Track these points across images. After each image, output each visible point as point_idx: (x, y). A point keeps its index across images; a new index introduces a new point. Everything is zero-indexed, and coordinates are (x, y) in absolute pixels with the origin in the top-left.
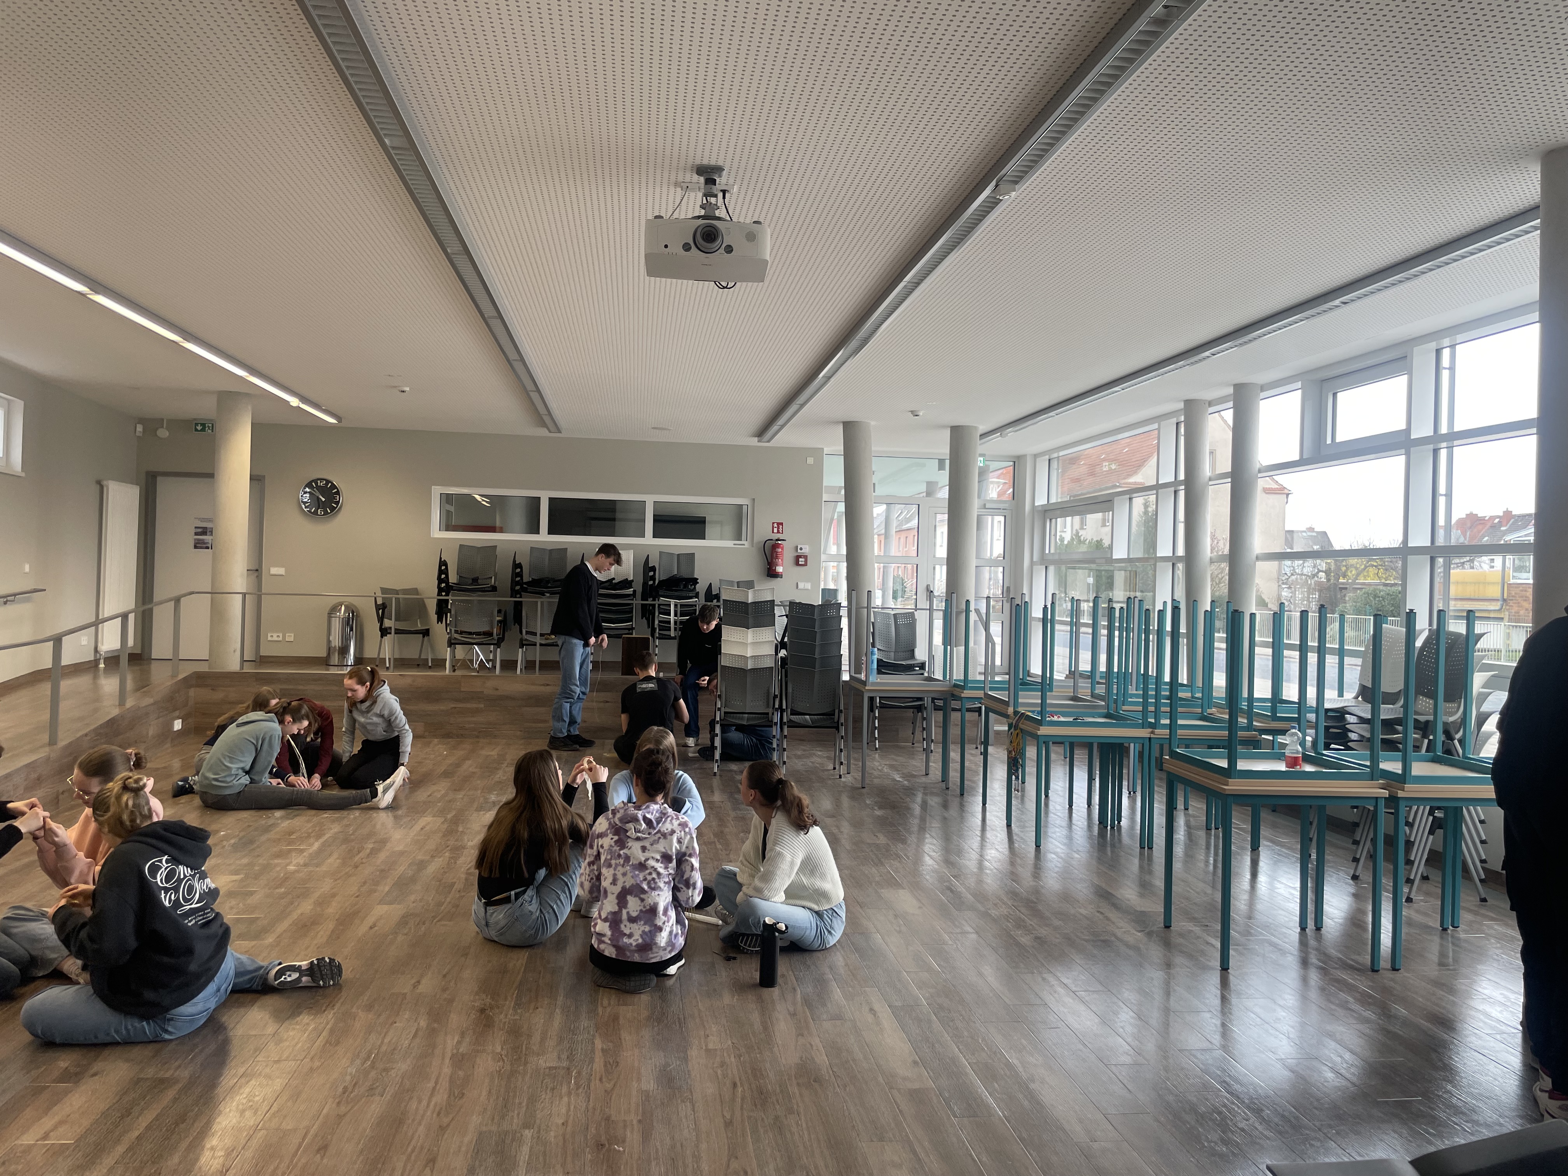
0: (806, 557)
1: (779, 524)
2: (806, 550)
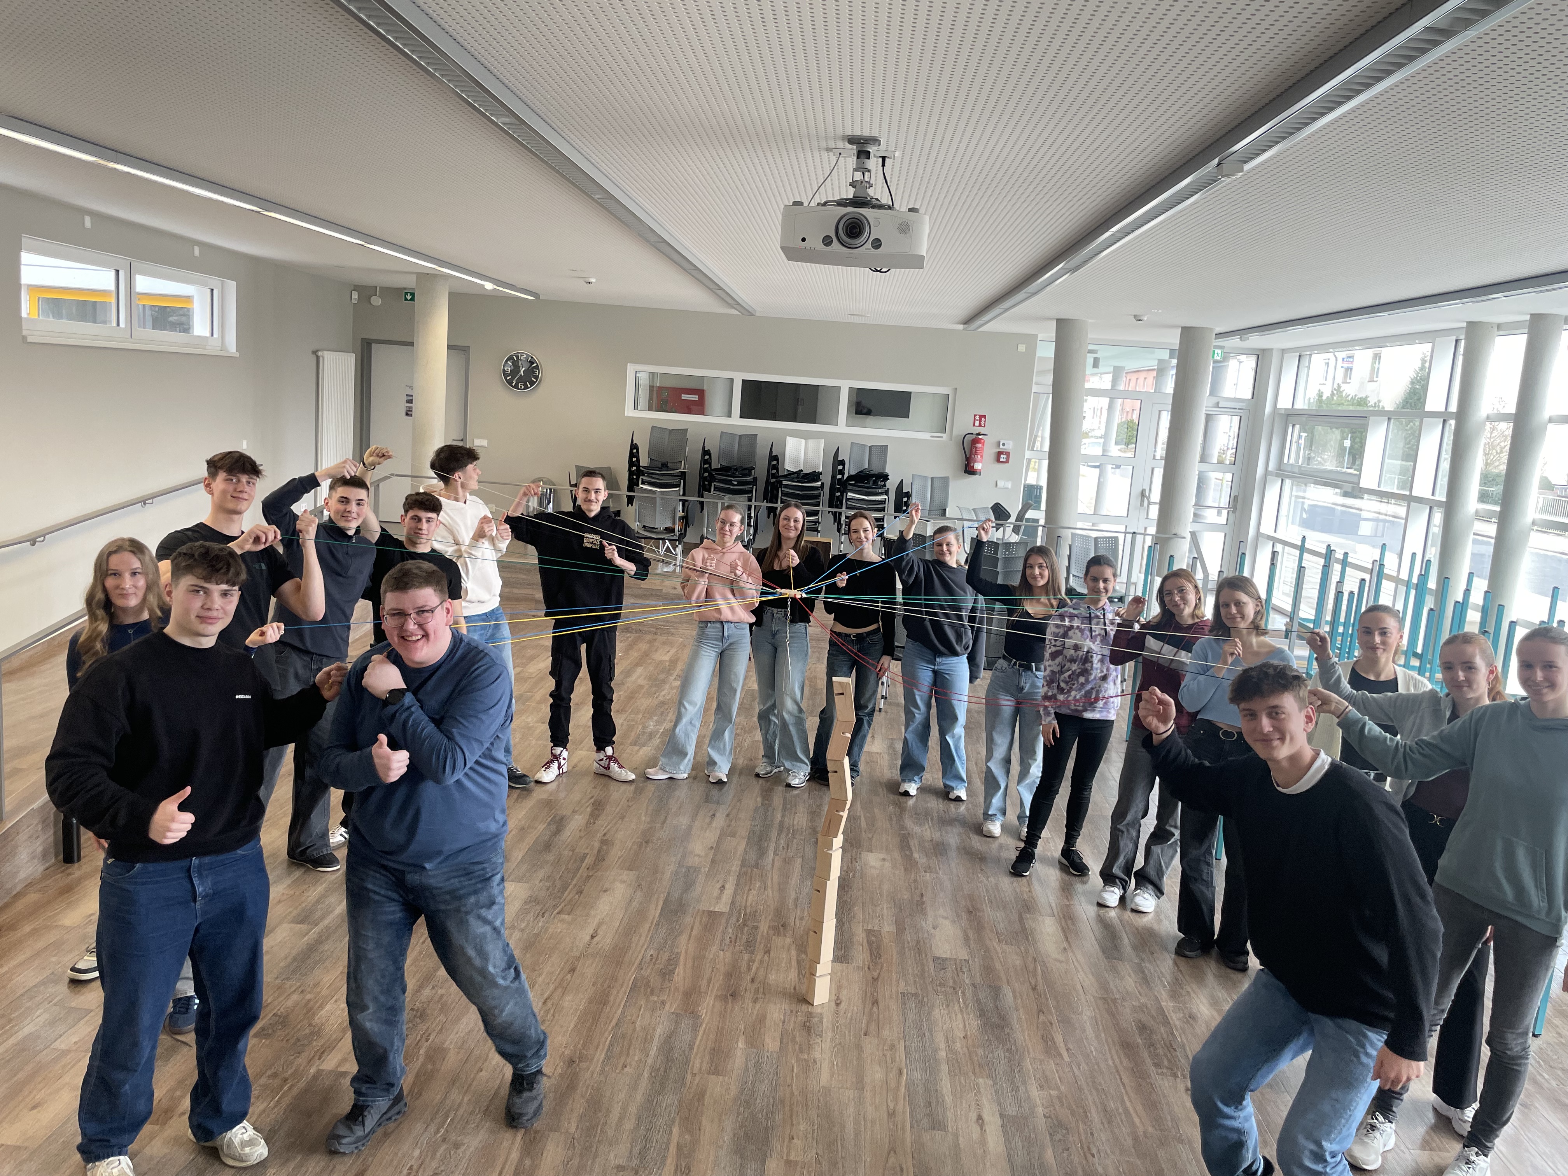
0: (1008, 454)
1: (981, 417)
2: (1009, 446)
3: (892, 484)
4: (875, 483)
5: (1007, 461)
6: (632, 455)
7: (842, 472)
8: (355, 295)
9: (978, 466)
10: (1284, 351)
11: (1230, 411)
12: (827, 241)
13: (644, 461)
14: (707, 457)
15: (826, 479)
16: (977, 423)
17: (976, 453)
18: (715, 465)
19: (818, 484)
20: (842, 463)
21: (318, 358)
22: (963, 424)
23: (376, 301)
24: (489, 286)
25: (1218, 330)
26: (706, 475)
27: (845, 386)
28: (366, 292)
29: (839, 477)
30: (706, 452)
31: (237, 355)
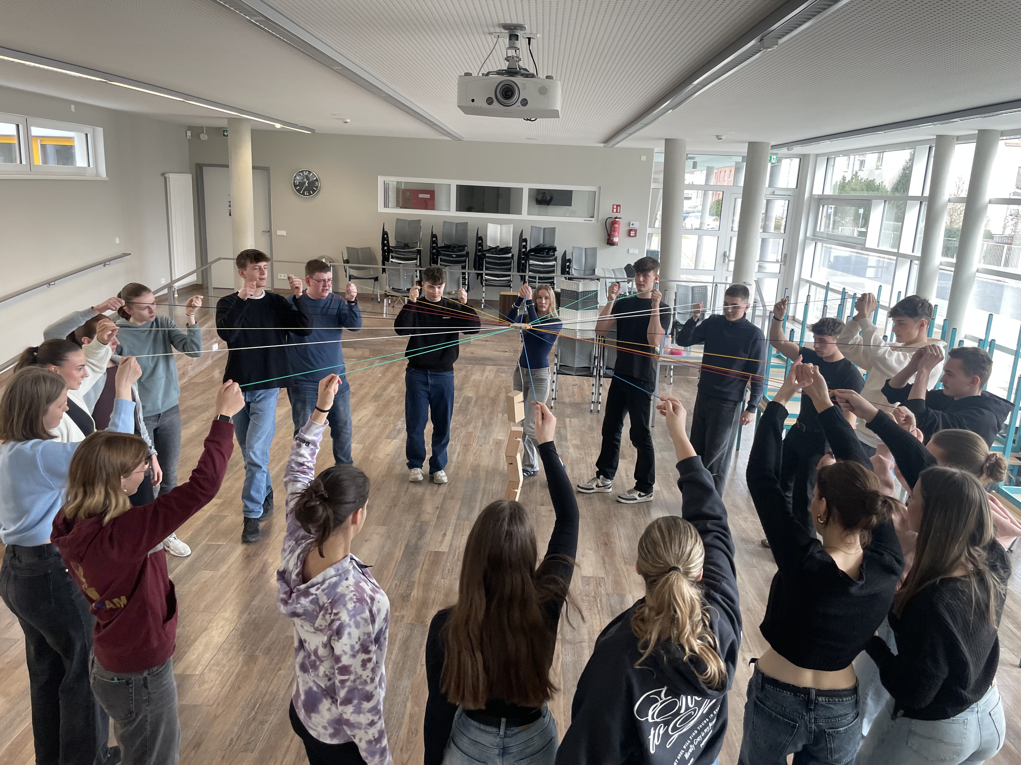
0: (636, 231)
1: (617, 206)
2: (636, 225)
3: (559, 254)
4: (548, 253)
5: (635, 236)
6: (384, 239)
7: (525, 247)
8: (189, 133)
9: (616, 240)
10: (817, 155)
11: (782, 197)
12: (490, 101)
13: (392, 243)
14: (434, 239)
15: (515, 251)
16: (615, 210)
17: (614, 231)
18: (440, 244)
19: (510, 255)
20: (525, 240)
21: (165, 178)
22: (606, 211)
23: (204, 137)
24: (278, 126)
25: (773, 143)
26: (434, 251)
27: (526, 187)
28: (196, 131)
29: (524, 250)
30: (434, 236)
31: (108, 179)
